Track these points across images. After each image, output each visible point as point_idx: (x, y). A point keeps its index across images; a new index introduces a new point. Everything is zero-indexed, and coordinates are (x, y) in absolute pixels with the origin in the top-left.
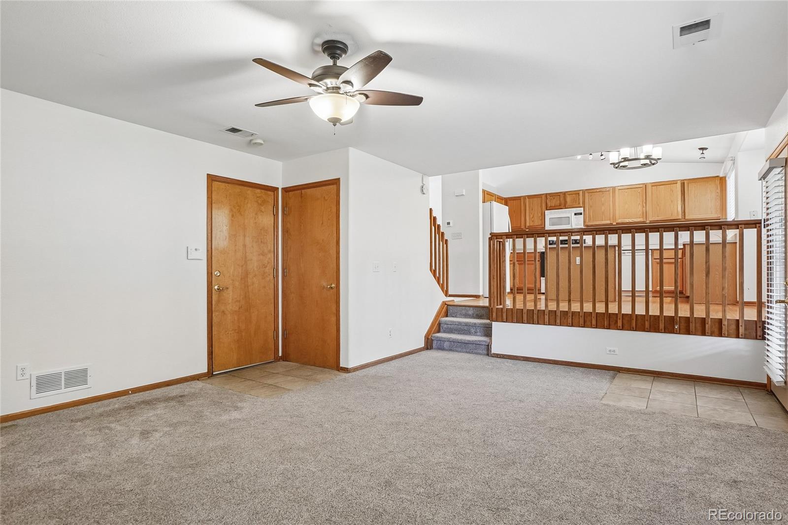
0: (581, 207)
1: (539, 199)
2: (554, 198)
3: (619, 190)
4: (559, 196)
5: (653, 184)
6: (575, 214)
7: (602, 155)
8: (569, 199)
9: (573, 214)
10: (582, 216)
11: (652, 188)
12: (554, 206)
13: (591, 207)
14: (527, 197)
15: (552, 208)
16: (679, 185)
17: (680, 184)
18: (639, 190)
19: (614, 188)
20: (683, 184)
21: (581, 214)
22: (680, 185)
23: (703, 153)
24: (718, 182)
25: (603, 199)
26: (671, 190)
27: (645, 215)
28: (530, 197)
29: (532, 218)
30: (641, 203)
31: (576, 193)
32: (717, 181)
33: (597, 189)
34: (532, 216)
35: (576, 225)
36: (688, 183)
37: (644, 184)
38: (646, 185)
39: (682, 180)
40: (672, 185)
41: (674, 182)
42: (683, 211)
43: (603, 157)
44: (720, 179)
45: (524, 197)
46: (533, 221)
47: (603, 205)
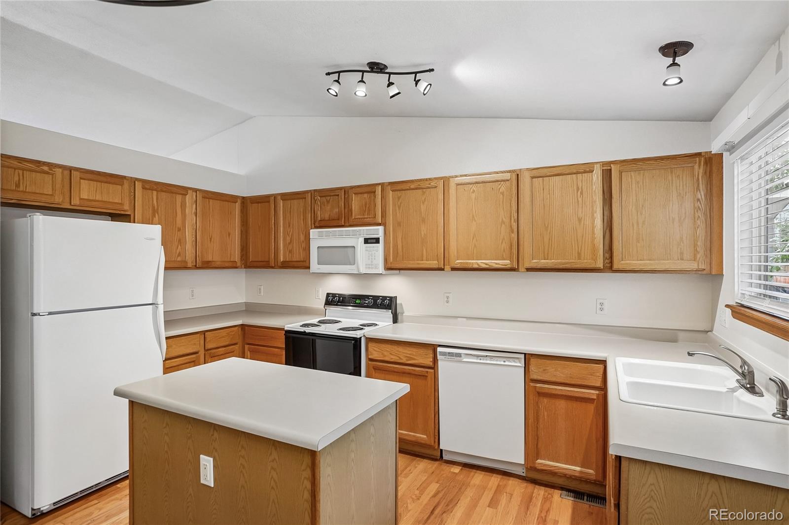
0: (379, 224)
1: (301, 202)
2: (328, 202)
3: (458, 185)
4: (338, 195)
5: (535, 173)
6: (367, 241)
7: (390, 84)
8: (356, 203)
9: (362, 240)
10: (381, 246)
11: (532, 180)
12: (329, 220)
13: (399, 224)
14: (279, 197)
15: (322, 224)
16: (597, 176)
17: (600, 173)
18: (503, 188)
19: (446, 180)
20: (607, 174)
21: (377, 241)
22: (600, 178)
23: (674, 64)
24: (699, 170)
25: (423, 208)
26: (578, 189)
27: (515, 251)
28: (287, 197)
29: (289, 243)
30: (507, 220)
31: (369, 190)
32: (696, 167)
33: (412, 181)
34: (288, 239)
35: (368, 266)
36: (621, 173)
37: (513, 171)
38: (517, 175)
39: (604, 164)
40: (579, 176)
41: (586, 169)
42: (607, 248)
43: (393, 90)
44: (706, 163)
45: (275, 196)
46: (290, 252)
47: (423, 220)
